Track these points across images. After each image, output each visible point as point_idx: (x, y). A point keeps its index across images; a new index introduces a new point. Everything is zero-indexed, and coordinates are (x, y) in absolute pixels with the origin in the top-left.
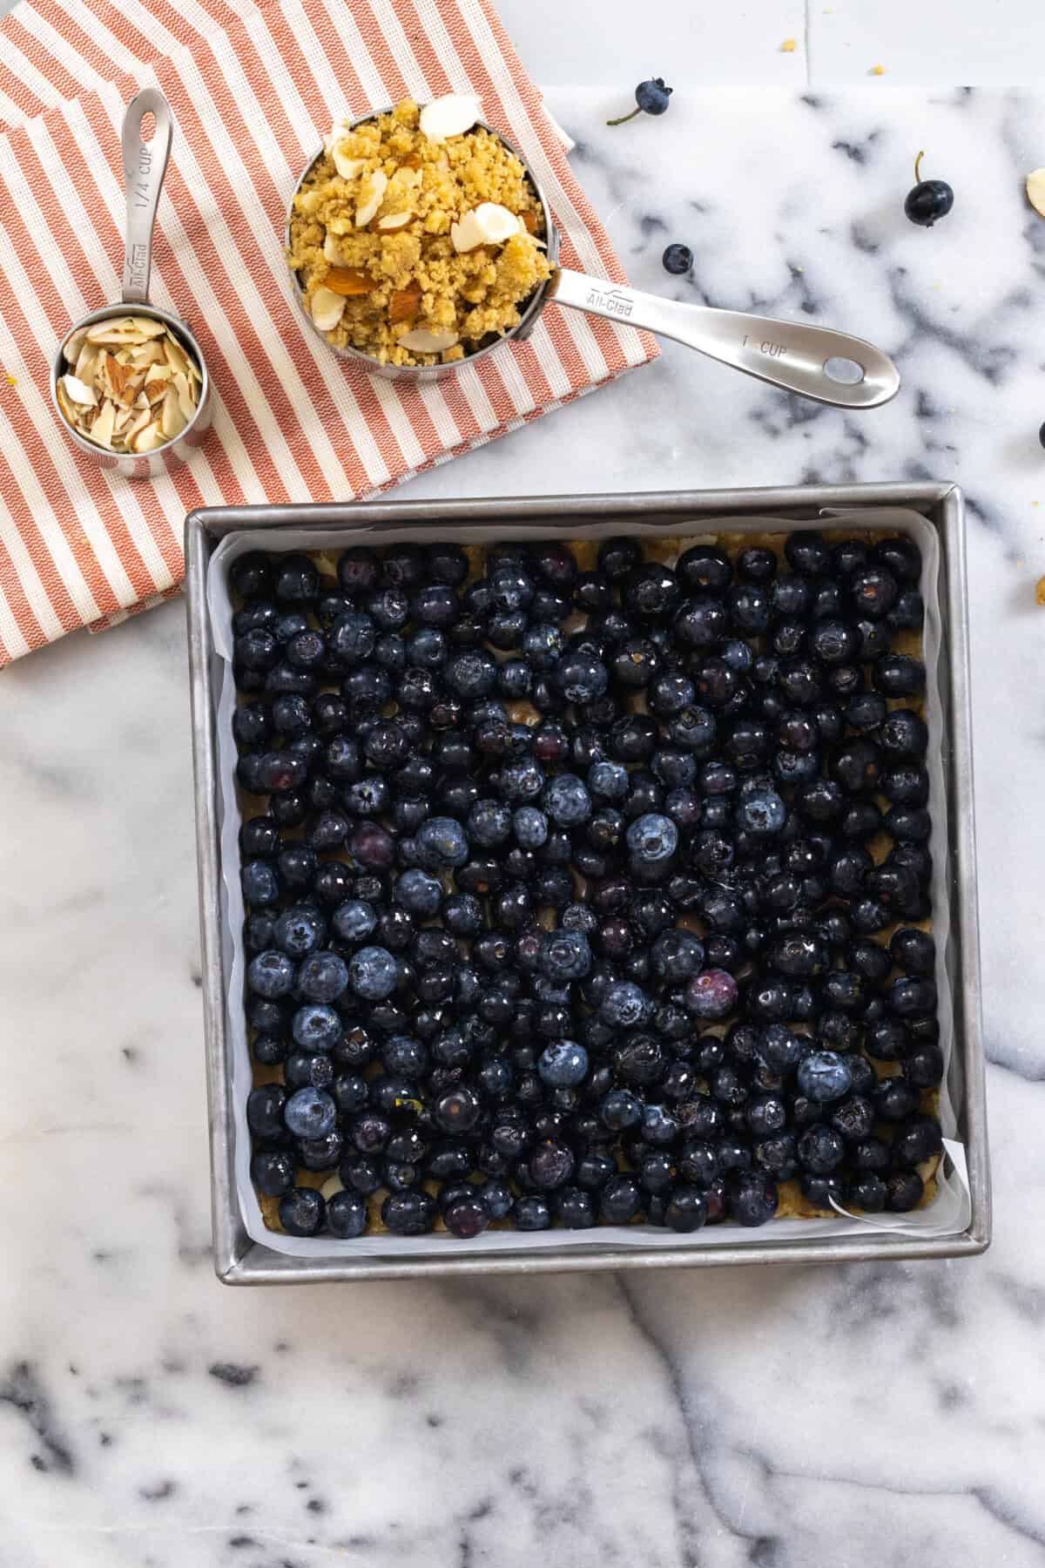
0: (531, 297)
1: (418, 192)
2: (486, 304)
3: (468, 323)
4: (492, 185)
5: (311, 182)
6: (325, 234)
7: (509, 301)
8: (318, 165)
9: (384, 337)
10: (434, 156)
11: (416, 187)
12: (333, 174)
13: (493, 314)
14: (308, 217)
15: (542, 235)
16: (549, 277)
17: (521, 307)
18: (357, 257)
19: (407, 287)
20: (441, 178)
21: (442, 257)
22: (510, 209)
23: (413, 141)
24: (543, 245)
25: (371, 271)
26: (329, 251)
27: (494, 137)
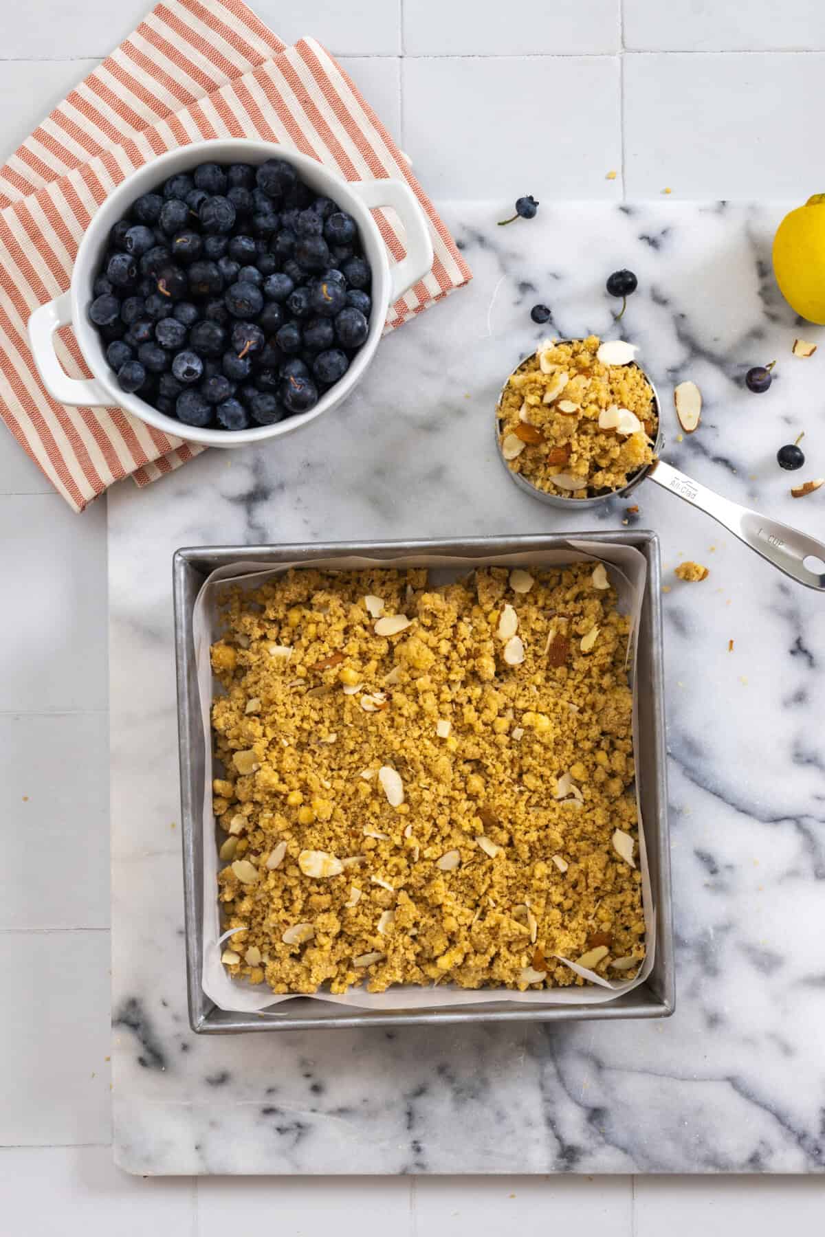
0: (637, 473)
1: (585, 391)
2: (608, 469)
3: (595, 478)
4: (631, 399)
5: (523, 370)
6: (523, 402)
7: (623, 471)
8: (530, 361)
9: (541, 473)
10: (601, 374)
11: (585, 388)
12: (537, 369)
13: (611, 477)
14: (515, 390)
15: (654, 437)
16: (651, 463)
17: (629, 477)
18: (538, 420)
19: (564, 447)
20: (602, 387)
21: (590, 434)
22: (638, 417)
23: (591, 361)
24: (652, 443)
25: (544, 431)
26: (522, 414)
27: (641, 372)
